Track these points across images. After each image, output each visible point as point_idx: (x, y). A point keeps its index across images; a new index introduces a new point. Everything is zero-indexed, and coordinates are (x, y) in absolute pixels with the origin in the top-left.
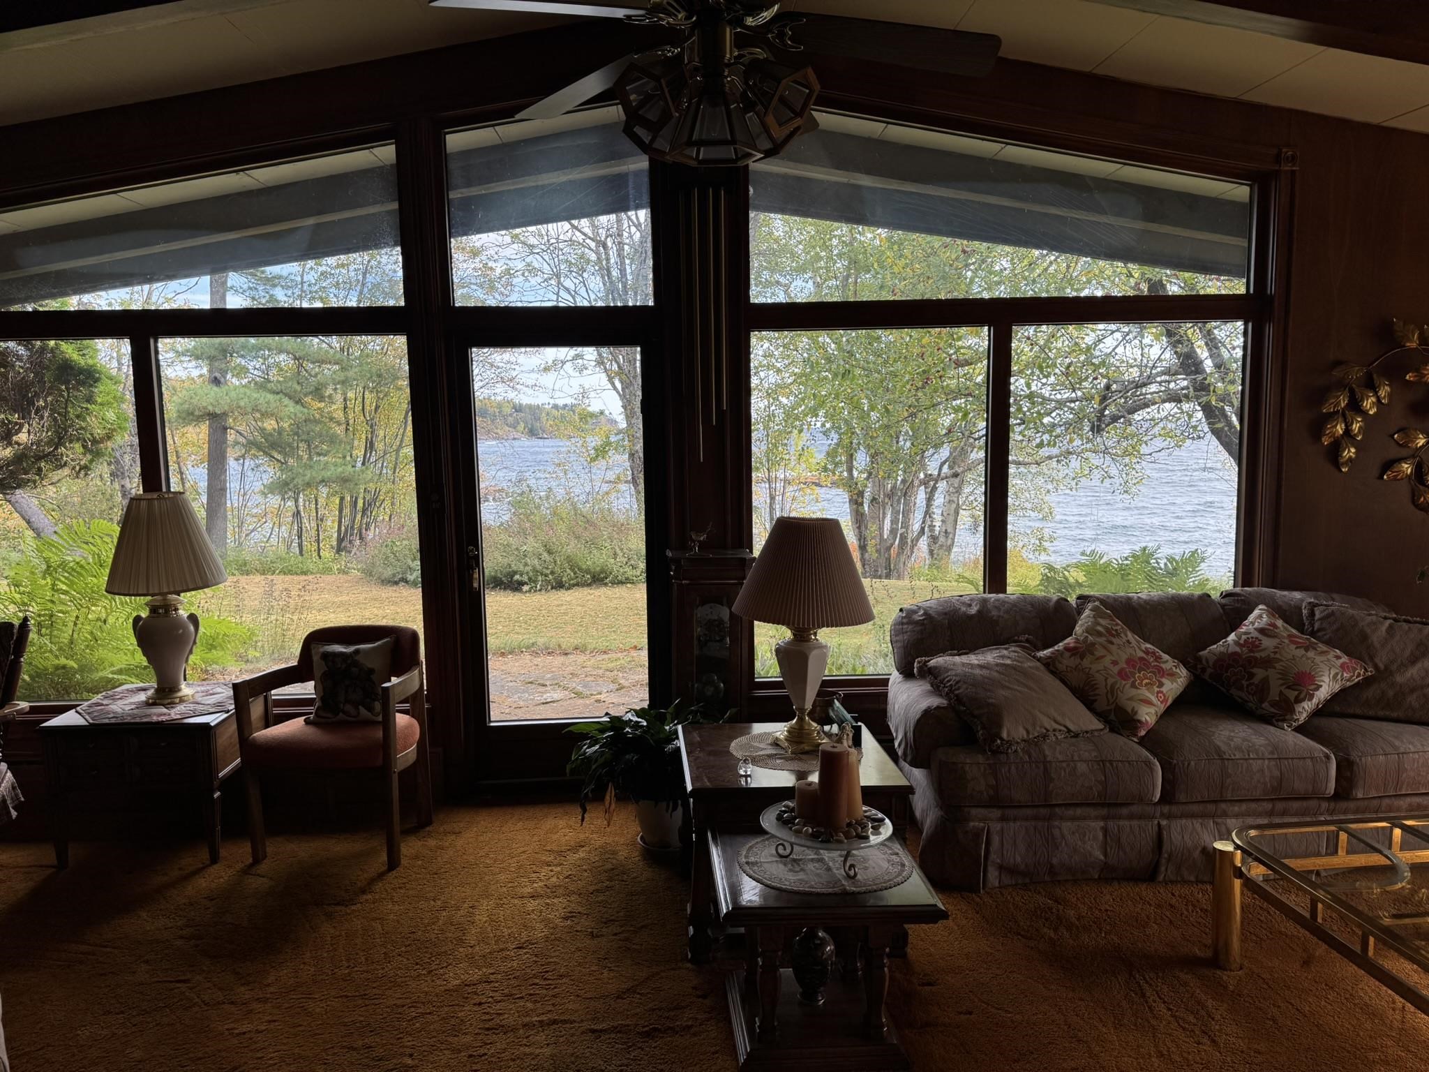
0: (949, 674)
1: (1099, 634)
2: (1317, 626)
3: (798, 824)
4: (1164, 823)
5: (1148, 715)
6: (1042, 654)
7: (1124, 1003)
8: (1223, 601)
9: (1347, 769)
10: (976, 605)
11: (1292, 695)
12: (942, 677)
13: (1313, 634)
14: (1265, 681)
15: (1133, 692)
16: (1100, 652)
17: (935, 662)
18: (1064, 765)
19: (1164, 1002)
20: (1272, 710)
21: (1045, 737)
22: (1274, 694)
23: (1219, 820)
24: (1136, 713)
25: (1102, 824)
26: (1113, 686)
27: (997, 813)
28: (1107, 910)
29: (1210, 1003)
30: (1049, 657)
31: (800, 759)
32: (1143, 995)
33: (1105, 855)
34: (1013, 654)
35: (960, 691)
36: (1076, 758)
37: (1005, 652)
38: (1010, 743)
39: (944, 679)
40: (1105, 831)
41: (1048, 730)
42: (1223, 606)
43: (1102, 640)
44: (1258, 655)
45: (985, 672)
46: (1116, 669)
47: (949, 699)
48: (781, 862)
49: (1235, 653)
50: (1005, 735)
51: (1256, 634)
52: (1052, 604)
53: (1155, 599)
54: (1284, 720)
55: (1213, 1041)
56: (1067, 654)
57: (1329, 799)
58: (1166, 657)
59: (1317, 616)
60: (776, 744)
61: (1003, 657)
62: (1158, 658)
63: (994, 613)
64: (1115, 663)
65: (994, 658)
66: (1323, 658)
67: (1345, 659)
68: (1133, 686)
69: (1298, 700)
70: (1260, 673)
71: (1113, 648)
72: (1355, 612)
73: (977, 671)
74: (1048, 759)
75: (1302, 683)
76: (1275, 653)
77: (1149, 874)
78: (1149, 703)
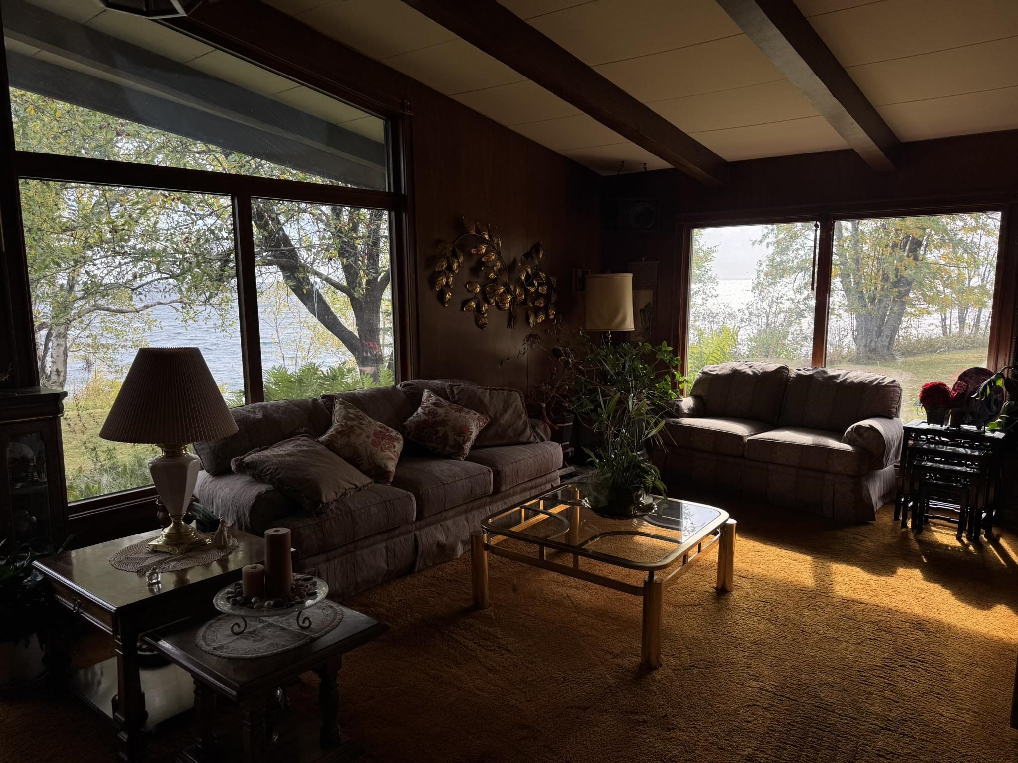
0: (267, 464)
1: (353, 419)
2: (456, 398)
3: (255, 603)
4: (417, 533)
5: (392, 466)
6: (323, 438)
7: (451, 651)
8: (404, 390)
9: (497, 474)
10: (259, 411)
11: (460, 439)
12: (261, 468)
13: (455, 403)
14: (445, 433)
15: (383, 453)
16: (358, 431)
17: (247, 459)
18: (363, 511)
19: (470, 640)
20: (453, 451)
21: (345, 494)
22: (451, 441)
23: (443, 523)
24: (386, 467)
25: (384, 544)
26: (371, 453)
27: (323, 557)
28: (400, 600)
29: (491, 630)
30: (328, 440)
31: (190, 557)
32: (457, 641)
33: (388, 566)
34: (304, 442)
35: (281, 475)
36: (369, 504)
37: (298, 442)
38: (327, 504)
39: (263, 470)
40: (387, 548)
41: (346, 490)
42: (404, 392)
43: (356, 423)
44: (437, 419)
45: (294, 458)
46: (370, 440)
47: (273, 484)
48: (241, 638)
49: (425, 420)
50: (324, 501)
51: (433, 407)
52: (310, 404)
53: (368, 392)
54: (459, 455)
55: (508, 650)
56: (339, 436)
57: (489, 496)
58: (391, 429)
59: (456, 392)
60: (155, 551)
61: (299, 445)
62: (387, 430)
63: (275, 415)
64: (368, 437)
65: (293, 447)
66: (469, 416)
67: (478, 415)
68: (382, 450)
69: (465, 442)
70: (441, 430)
71: (364, 427)
72: (471, 388)
73: (288, 459)
74: (353, 509)
75: (463, 432)
76: (447, 416)
77: (409, 570)
78: (391, 459)
